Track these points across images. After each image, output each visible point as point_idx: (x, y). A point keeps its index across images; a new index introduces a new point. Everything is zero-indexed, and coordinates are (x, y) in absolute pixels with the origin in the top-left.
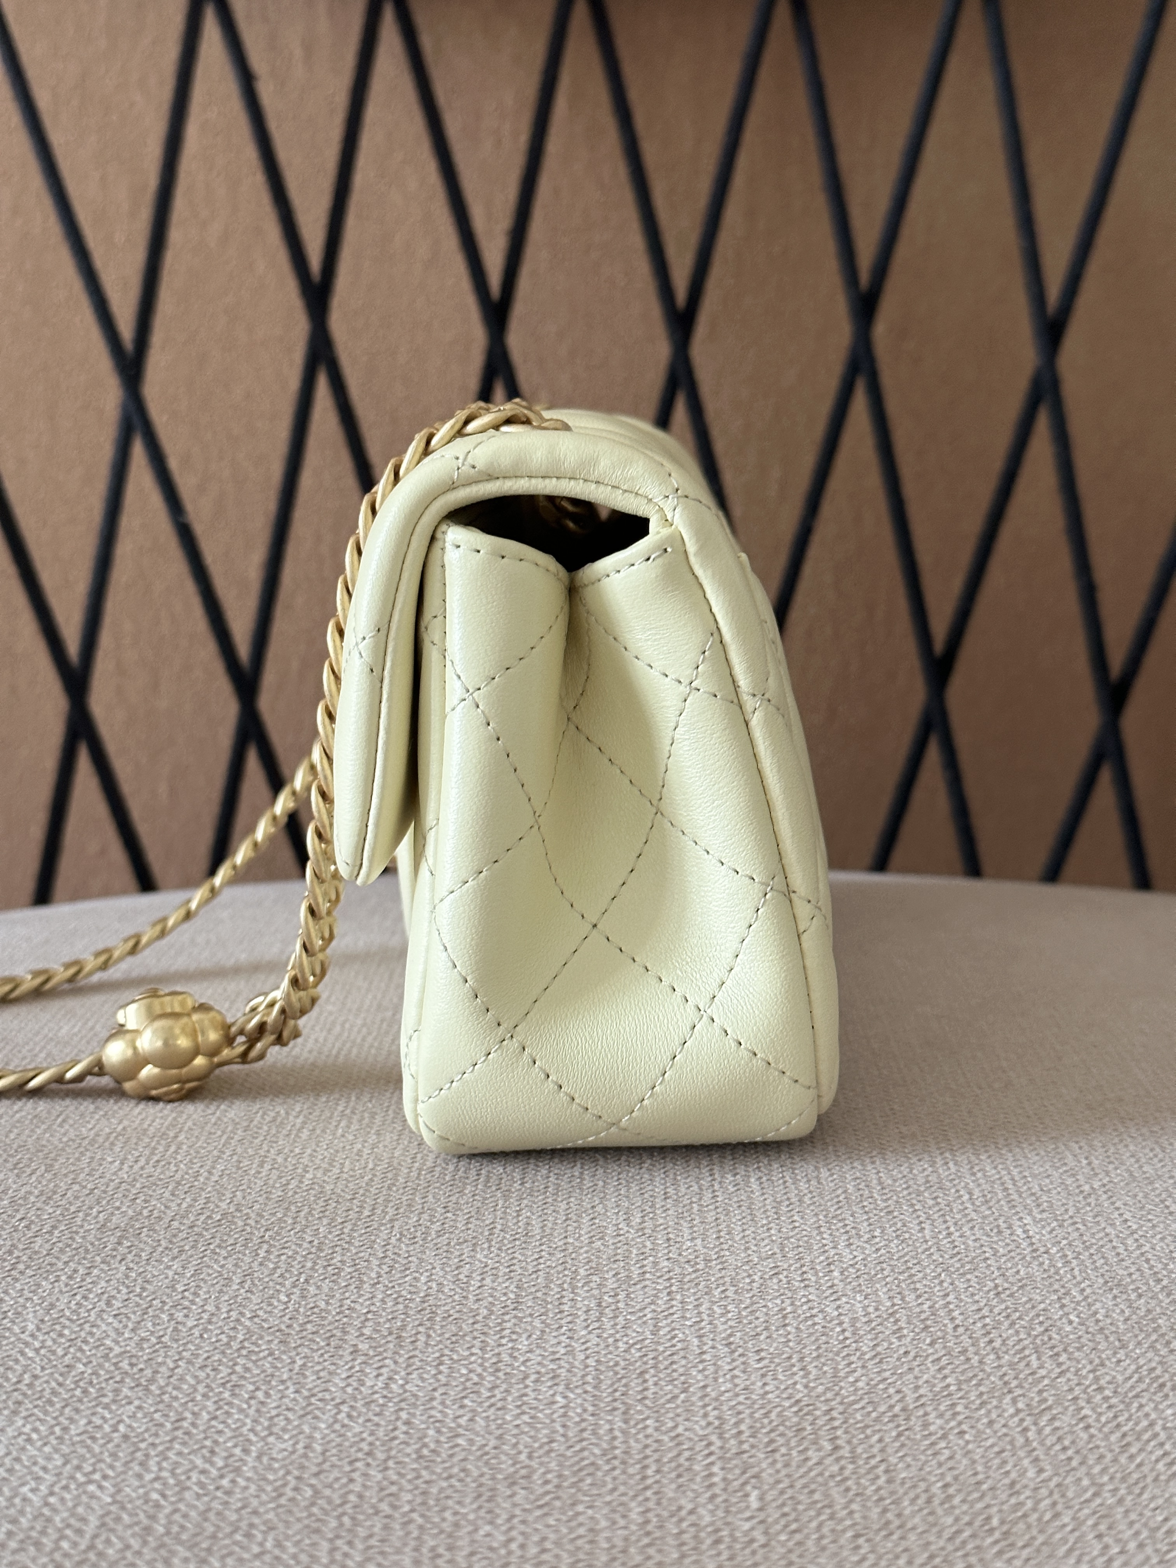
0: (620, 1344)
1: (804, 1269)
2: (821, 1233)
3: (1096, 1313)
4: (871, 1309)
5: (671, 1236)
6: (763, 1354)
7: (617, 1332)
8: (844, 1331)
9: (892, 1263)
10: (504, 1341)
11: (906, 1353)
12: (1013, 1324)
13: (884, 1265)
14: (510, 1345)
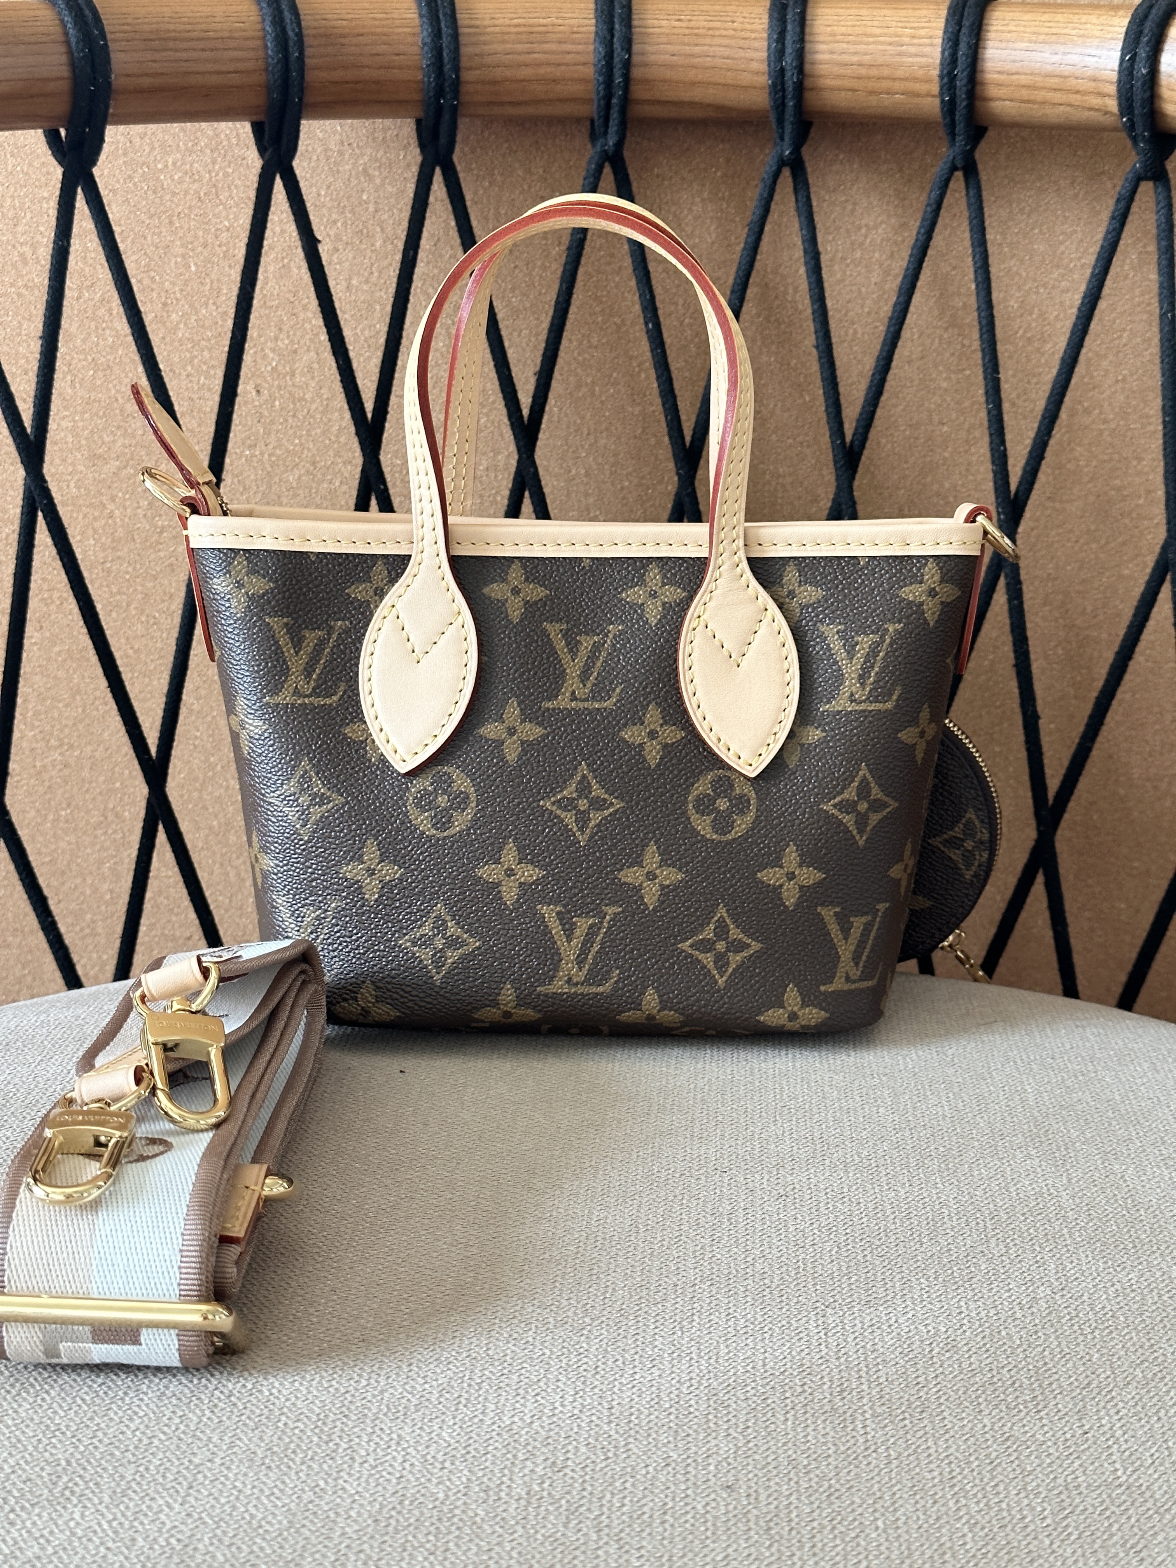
0: (539, 1536)
1: (689, 1461)
2: (708, 1421)
3: (898, 1519)
4: (731, 1507)
5: (594, 1418)
6: (643, 1552)
7: (538, 1523)
8: (707, 1530)
9: (757, 1457)
10: (453, 1528)
11: (749, 1555)
12: (834, 1528)
13: (750, 1460)
14: (457, 1533)
